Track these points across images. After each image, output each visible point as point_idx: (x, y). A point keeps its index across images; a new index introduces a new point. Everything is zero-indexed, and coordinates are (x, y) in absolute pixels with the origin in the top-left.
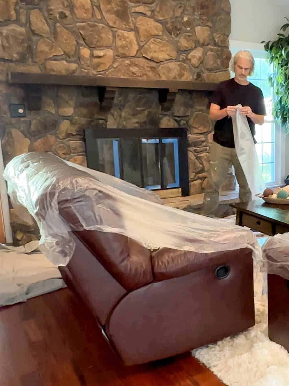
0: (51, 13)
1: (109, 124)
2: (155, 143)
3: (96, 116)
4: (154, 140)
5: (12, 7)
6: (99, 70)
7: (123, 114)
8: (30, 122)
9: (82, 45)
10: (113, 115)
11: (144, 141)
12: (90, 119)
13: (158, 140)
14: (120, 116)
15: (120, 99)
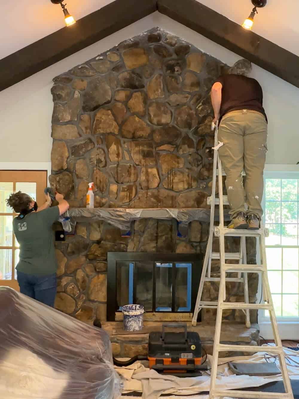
0: (92, 160)
1: (129, 248)
2: (169, 267)
3: (118, 241)
4: (168, 264)
5: (66, 159)
6: (124, 202)
7: (142, 239)
8: (68, 245)
9: (112, 183)
10: (133, 240)
11: (158, 264)
12: (113, 244)
13: (171, 264)
14: (139, 242)
15: (140, 226)
